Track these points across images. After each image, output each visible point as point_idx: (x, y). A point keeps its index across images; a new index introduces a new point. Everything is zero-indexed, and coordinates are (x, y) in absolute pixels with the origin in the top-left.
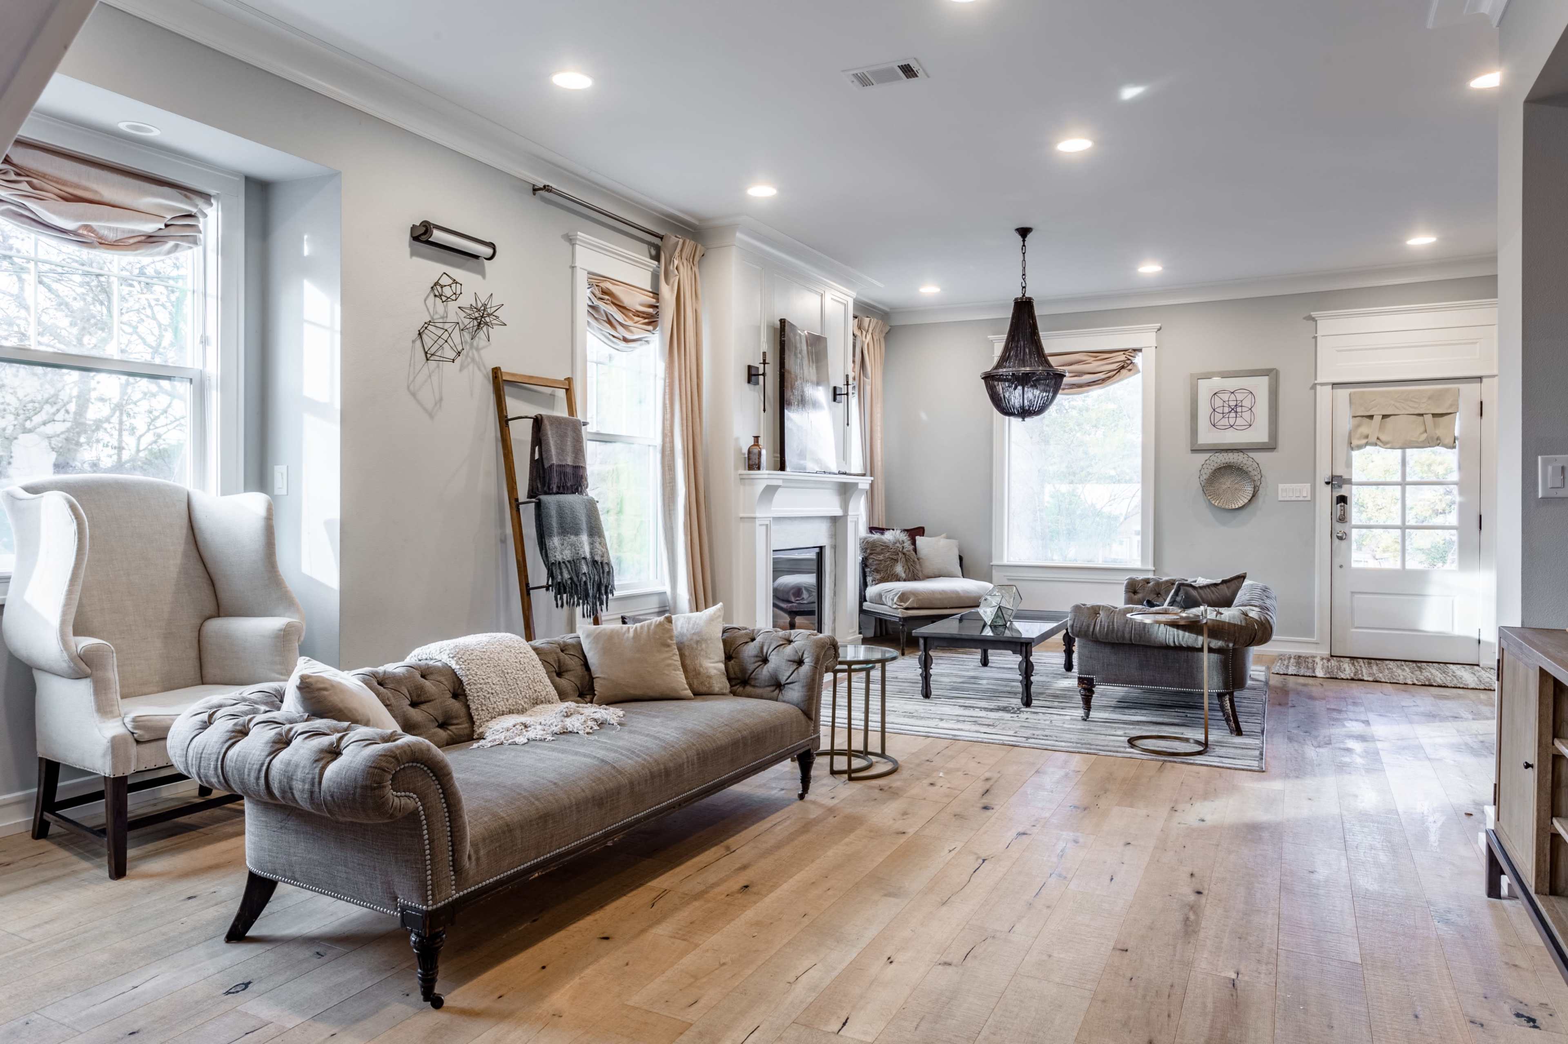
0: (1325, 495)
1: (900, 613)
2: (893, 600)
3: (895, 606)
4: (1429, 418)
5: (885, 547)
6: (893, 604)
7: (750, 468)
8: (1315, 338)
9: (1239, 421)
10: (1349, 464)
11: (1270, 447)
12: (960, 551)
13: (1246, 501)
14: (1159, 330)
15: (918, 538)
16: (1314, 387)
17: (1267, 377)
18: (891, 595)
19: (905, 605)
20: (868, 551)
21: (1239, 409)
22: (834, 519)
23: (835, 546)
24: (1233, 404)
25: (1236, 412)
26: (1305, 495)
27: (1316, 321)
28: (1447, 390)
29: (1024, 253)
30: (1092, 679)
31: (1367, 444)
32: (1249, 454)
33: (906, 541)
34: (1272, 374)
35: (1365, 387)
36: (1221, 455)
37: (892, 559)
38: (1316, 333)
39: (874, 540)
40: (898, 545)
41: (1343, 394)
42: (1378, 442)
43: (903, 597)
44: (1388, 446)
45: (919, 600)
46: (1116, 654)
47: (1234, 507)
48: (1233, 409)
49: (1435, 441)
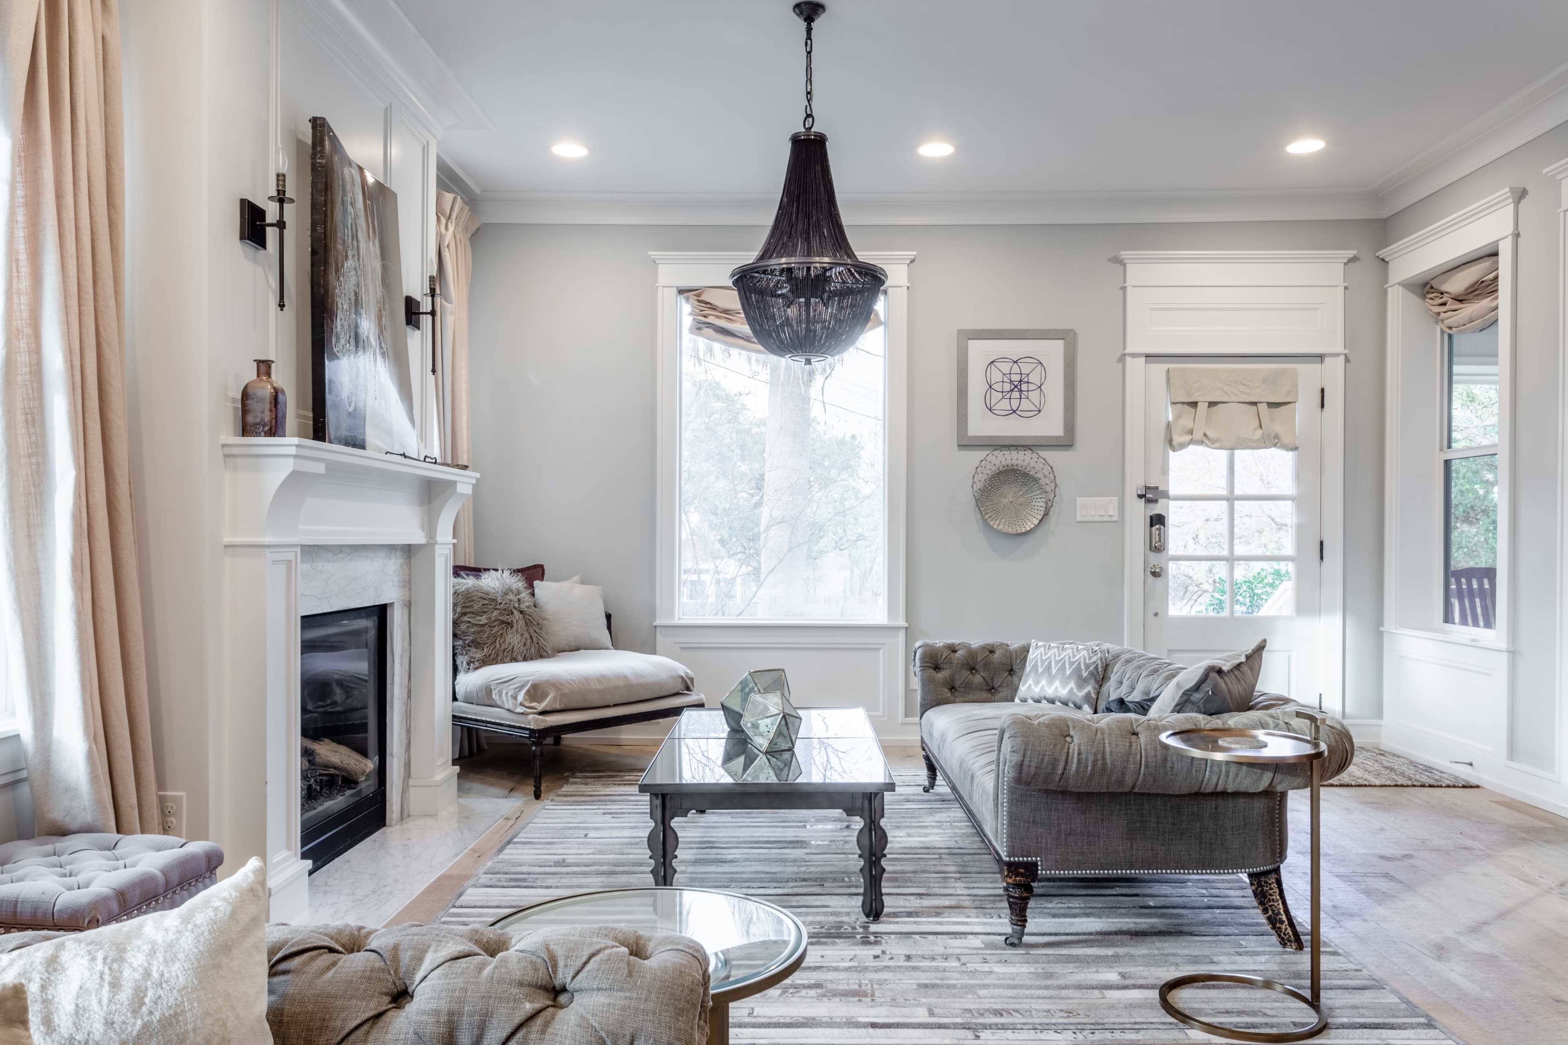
0: (1139, 513)
1: (534, 722)
2: (515, 698)
3: (520, 710)
4: (1263, 407)
5: (489, 601)
6: (515, 706)
7: (246, 430)
8: (1124, 289)
9: (1025, 405)
10: (1165, 470)
11: (1066, 443)
12: (606, 604)
13: (1036, 522)
14: (912, 261)
15: (536, 583)
16: (1122, 359)
17: (1062, 341)
18: (510, 689)
19: (541, 707)
20: (459, 610)
21: (1024, 387)
22: (408, 551)
23: (410, 602)
24: (1015, 378)
25: (1021, 391)
26: (1111, 513)
27: (1125, 265)
28: (1284, 371)
29: (809, 53)
30: (1035, 864)
31: (1191, 442)
32: (1041, 453)
33: (522, 589)
34: (1068, 337)
35: (1186, 362)
36: (1002, 453)
37: (503, 622)
38: (1125, 282)
39: (467, 590)
40: (511, 596)
41: (1159, 369)
42: (1206, 440)
43: (536, 691)
44: (1217, 445)
45: (563, 695)
46: (1084, 813)
47: (1019, 531)
48: (1016, 386)
49: (1273, 441)
